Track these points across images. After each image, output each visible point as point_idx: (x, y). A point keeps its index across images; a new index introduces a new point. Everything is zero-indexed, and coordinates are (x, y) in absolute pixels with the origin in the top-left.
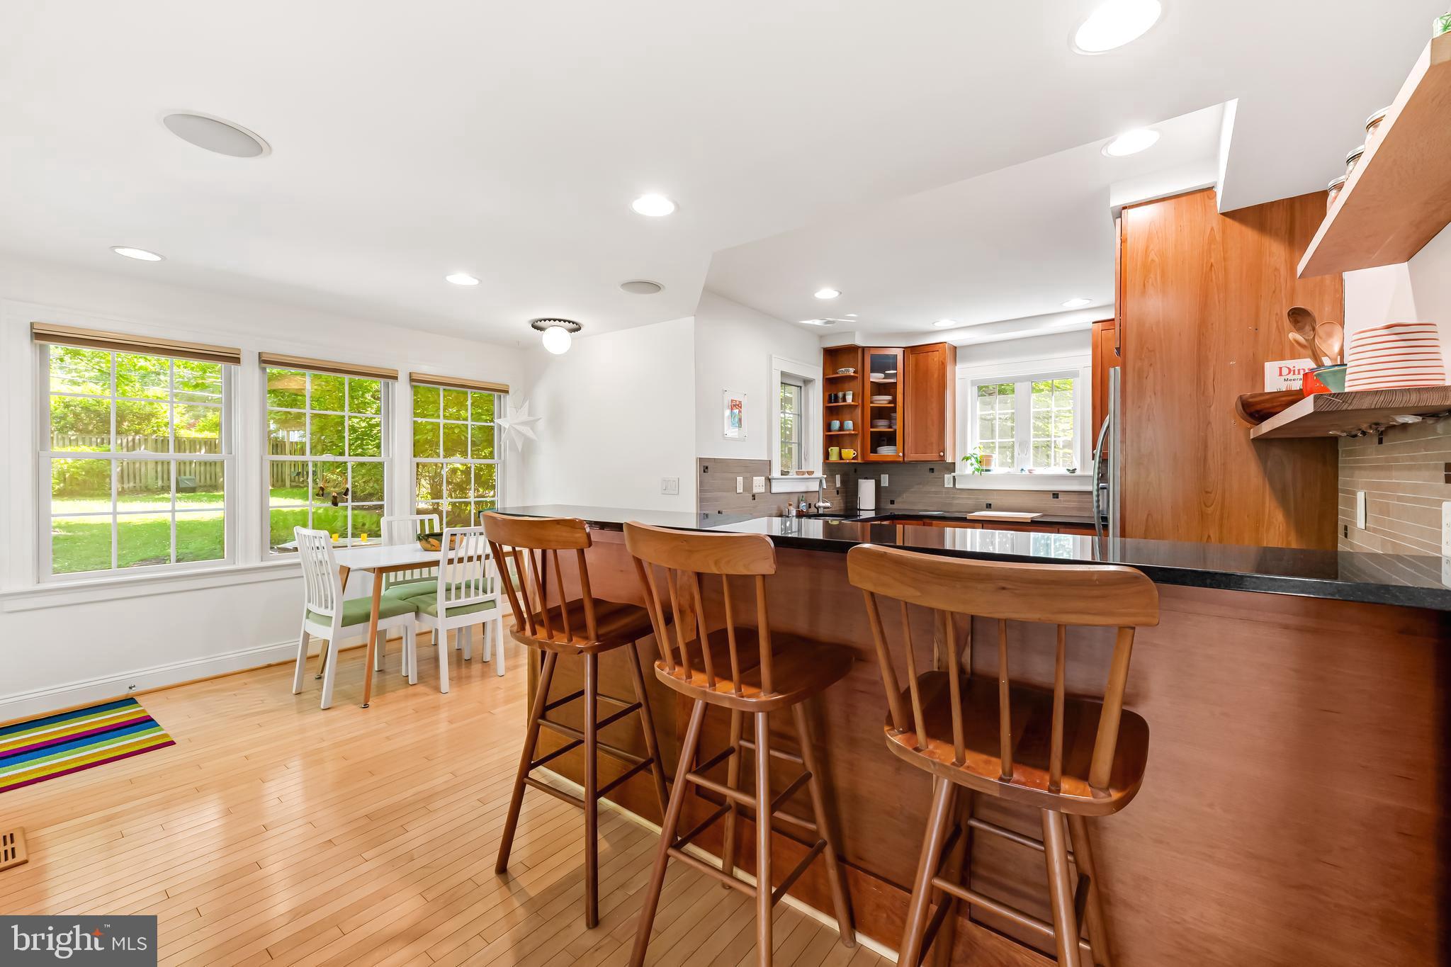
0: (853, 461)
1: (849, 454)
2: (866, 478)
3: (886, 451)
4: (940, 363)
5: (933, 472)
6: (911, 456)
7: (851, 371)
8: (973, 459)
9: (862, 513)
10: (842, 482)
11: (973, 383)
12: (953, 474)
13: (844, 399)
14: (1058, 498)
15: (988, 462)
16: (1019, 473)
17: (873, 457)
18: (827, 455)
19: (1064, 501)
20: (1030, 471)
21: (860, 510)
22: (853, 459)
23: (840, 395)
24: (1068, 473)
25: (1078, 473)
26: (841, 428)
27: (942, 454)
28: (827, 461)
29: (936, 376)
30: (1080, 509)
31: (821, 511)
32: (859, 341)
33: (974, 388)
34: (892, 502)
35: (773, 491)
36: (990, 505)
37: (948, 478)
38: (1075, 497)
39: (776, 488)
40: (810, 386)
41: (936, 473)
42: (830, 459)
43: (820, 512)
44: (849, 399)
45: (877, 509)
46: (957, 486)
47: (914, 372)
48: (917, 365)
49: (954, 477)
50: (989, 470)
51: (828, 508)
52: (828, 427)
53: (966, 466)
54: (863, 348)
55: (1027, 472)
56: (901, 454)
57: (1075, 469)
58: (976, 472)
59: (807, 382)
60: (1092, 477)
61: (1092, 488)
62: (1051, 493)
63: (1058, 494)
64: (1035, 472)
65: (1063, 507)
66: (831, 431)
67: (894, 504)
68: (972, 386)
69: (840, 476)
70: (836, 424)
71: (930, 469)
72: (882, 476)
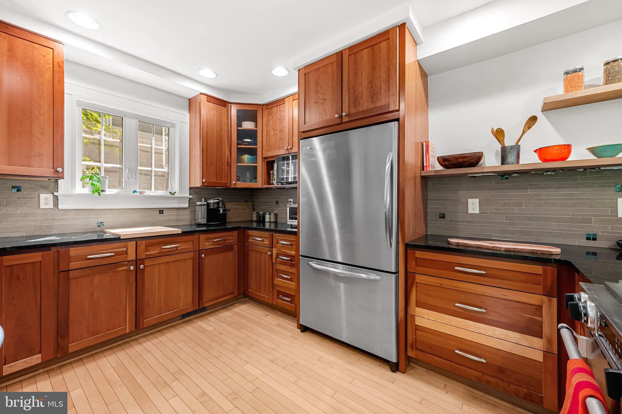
4: (56, 65)
5: (18, 190)
11: (79, 103)
12: (54, 193)
14: (162, 213)
15: (104, 183)
16: (131, 193)
19: (167, 215)
20: (141, 193)
24: (169, 194)
25: (177, 195)
27: (60, 169)
30: (178, 220)
33: (79, 108)
36: (102, 223)
37: (45, 197)
38: (174, 212)
41: (24, 192)
46: (62, 207)
49: (55, 197)
50: (102, 191)
55: (138, 194)
57: (175, 192)
60: (187, 198)
61: (187, 205)
62: (158, 210)
63: (163, 211)
64: (145, 194)
65: (167, 220)
68: (77, 106)
71: (14, 187)
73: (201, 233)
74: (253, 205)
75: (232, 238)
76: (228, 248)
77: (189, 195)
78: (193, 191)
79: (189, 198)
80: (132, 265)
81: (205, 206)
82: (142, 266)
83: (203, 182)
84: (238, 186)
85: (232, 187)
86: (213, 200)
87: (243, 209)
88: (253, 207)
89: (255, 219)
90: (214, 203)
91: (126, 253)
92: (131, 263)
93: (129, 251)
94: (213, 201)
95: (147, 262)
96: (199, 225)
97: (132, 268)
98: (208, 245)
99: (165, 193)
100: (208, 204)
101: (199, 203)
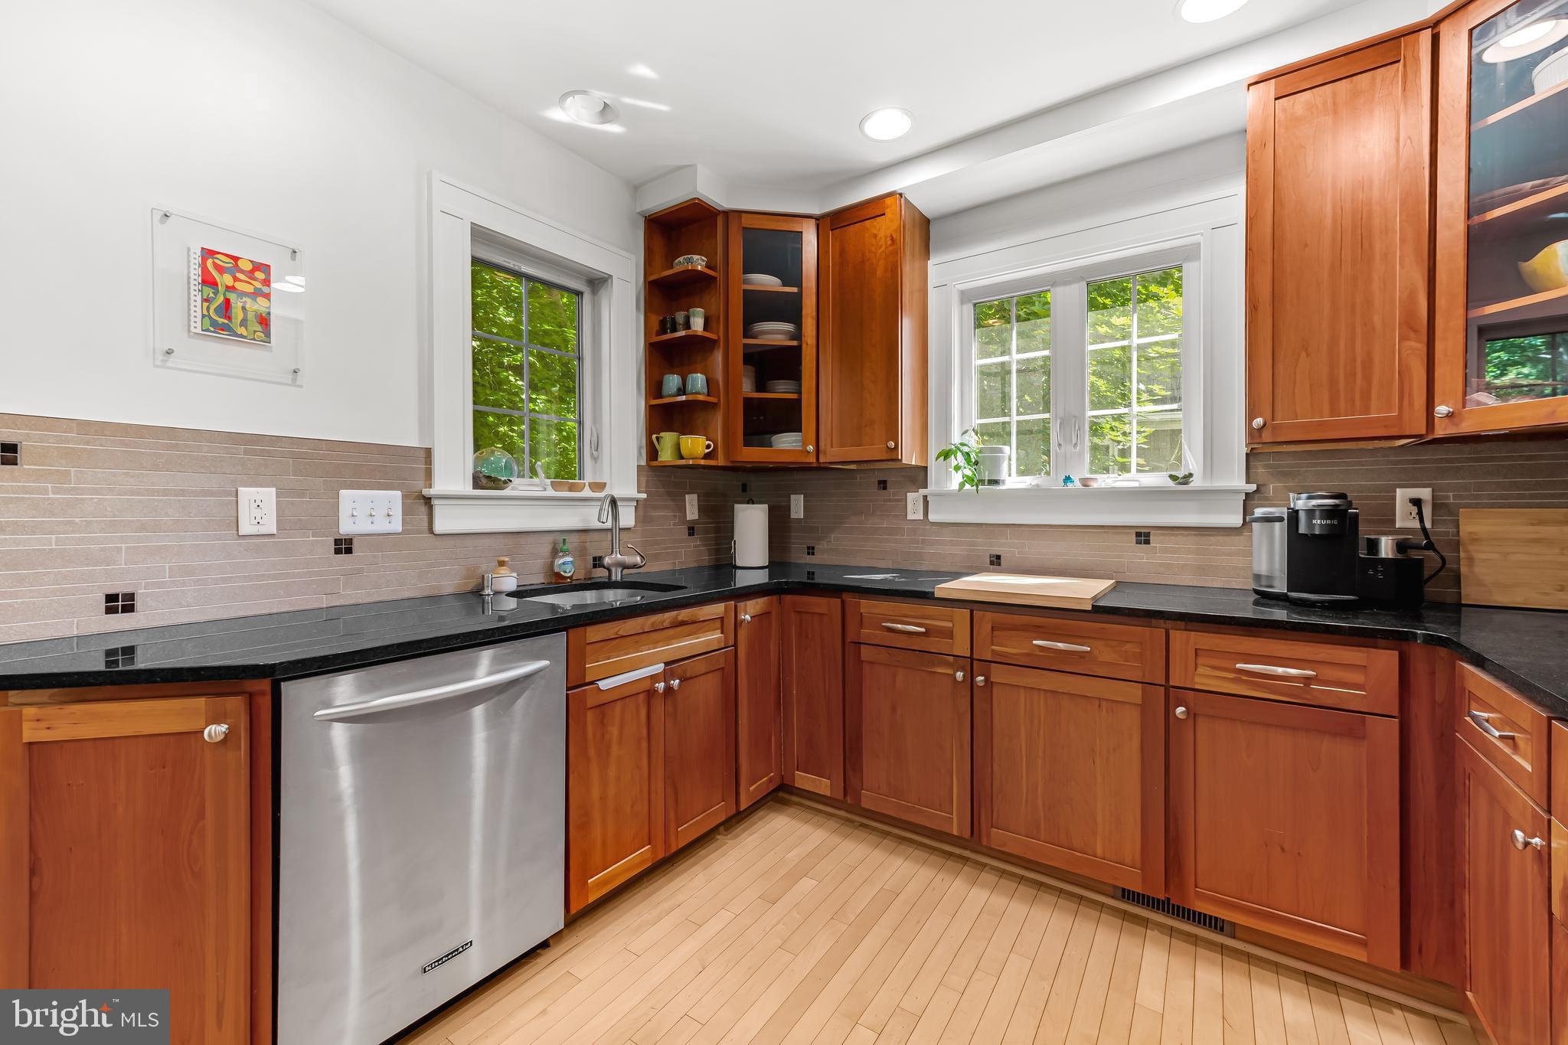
0: (702, 462)
1: (695, 445)
2: (751, 501)
3: (786, 443)
4: (890, 242)
5: (885, 488)
6: (832, 453)
7: (699, 263)
8: (959, 454)
9: (739, 572)
10: (702, 510)
11: (965, 296)
12: (923, 491)
13: (687, 325)
14: (1147, 542)
15: (996, 463)
16: (1060, 485)
17: (753, 454)
18: (653, 453)
19: (1165, 551)
20: (1085, 482)
21: (735, 568)
22: (707, 456)
23: (680, 317)
24: (1171, 483)
25: (1196, 483)
26: (683, 389)
27: (892, 444)
28: (654, 463)
29: (880, 270)
30: (1202, 570)
31: (617, 575)
32: (720, 199)
33: (965, 307)
34: (811, 551)
35: (440, 526)
36: (998, 557)
37: (913, 499)
38: (1189, 542)
39: (446, 521)
40: (603, 294)
41: (890, 490)
42: (660, 459)
43: (613, 578)
44: (698, 324)
45: (777, 563)
46: (932, 517)
47: (838, 269)
48: (842, 252)
49: (925, 497)
50: (996, 482)
51: (634, 566)
52: (654, 387)
53: (948, 475)
54: (727, 214)
55: (1078, 485)
56: (811, 448)
57: (1191, 475)
58: (967, 486)
59: (597, 282)
60: (1236, 492)
61: (1234, 520)
62: (1133, 531)
63: (1148, 535)
64: (1095, 485)
65: (1160, 565)
66: (661, 397)
67: (813, 554)
68: (962, 302)
69: (695, 497)
70: (672, 381)
71: (880, 482)
72: (790, 497)
73: (1181, 624)
75: (1358, 678)
76: (1337, 721)
77: (1247, 482)
78: (1266, 466)
79: (1247, 494)
80: (962, 669)
81: (1277, 525)
82: (982, 681)
83: (1256, 433)
84: (1467, 426)
85: (1440, 432)
86: (1310, 498)
90: (1310, 512)
91: (949, 634)
92: (961, 661)
93: (957, 633)
94: (1305, 505)
95: (999, 674)
96: (1265, 598)
97: (959, 675)
98: (1206, 678)
99: (1157, 479)
100: (1294, 515)
101: (1259, 512)
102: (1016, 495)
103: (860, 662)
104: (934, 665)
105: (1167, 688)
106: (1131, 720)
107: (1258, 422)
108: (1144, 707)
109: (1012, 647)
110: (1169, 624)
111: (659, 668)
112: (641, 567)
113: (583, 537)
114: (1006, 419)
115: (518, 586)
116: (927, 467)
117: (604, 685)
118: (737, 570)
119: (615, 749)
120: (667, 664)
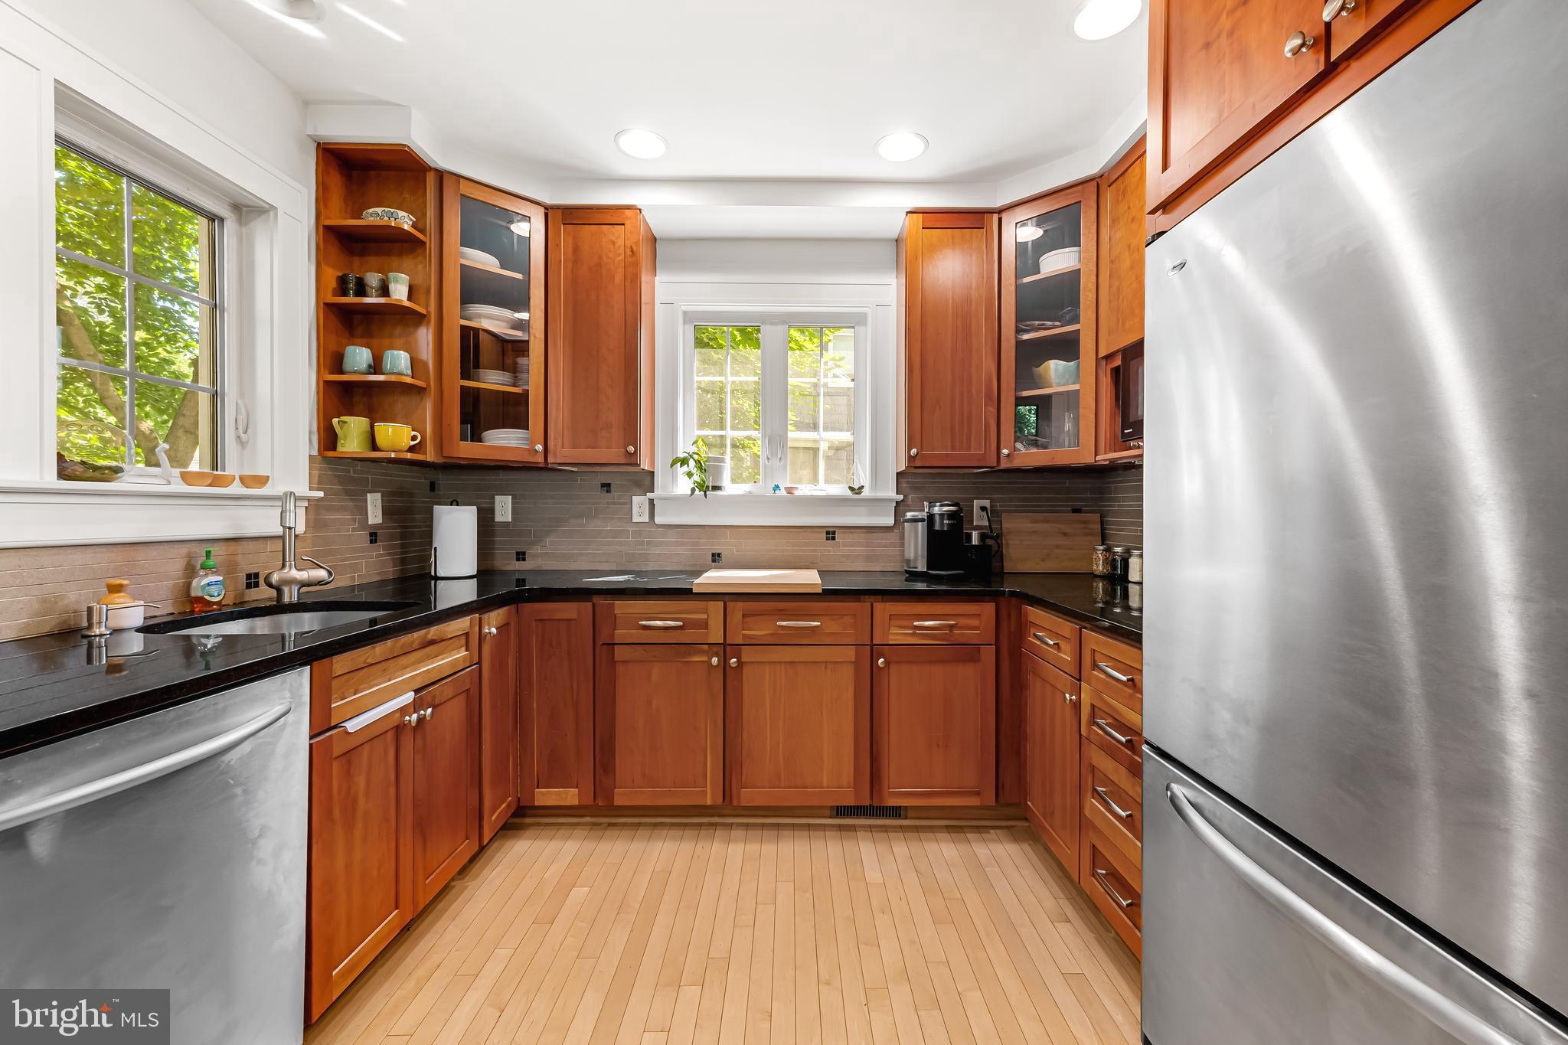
0: (409, 456)
1: (396, 436)
2: (455, 502)
3: (504, 440)
4: (629, 253)
5: (608, 491)
6: (562, 453)
7: (404, 220)
8: (692, 463)
9: (441, 584)
10: (387, 512)
11: (687, 317)
12: (650, 495)
13: (384, 291)
14: (834, 538)
15: (718, 472)
16: (770, 493)
17: (467, 450)
18: (329, 439)
19: (845, 545)
20: (789, 490)
21: (437, 578)
22: (411, 449)
23: (373, 279)
24: (849, 493)
25: (866, 493)
26: (376, 367)
27: (631, 449)
28: (331, 454)
29: (618, 278)
30: (869, 558)
31: (290, 595)
32: (434, 153)
33: (687, 326)
34: (521, 556)
36: (719, 555)
37: (639, 502)
38: (860, 537)
40: (258, 226)
41: (615, 493)
42: (340, 449)
43: (286, 599)
44: (399, 292)
45: (485, 575)
46: (659, 520)
47: (570, 266)
48: (576, 250)
49: (651, 501)
50: (716, 488)
51: (319, 583)
52: (332, 360)
53: (674, 478)
54: (441, 175)
55: (782, 492)
56: (539, 447)
57: (863, 487)
58: (697, 492)
59: (247, 210)
60: (890, 500)
61: (890, 521)
62: (824, 530)
63: (834, 533)
64: (797, 493)
65: (842, 556)
66: (342, 372)
67: (524, 559)
68: (685, 322)
69: (378, 496)
70: (359, 357)
71: (603, 485)
72: (494, 498)
73: (879, 597)
74: (1102, 523)
75: (975, 622)
76: (966, 652)
77: (897, 494)
78: (908, 483)
79: (897, 502)
80: (717, 655)
81: (920, 524)
82: (735, 662)
83: (911, 459)
84: (1017, 463)
85: (1004, 465)
86: (941, 506)
87: (1065, 534)
88: (1103, 529)
89: (1100, 568)
90: (942, 515)
91: (704, 625)
92: (715, 649)
93: (711, 623)
94: (940, 510)
95: (748, 655)
96: (913, 576)
97: (715, 660)
98: (897, 635)
99: (839, 490)
100: (931, 517)
101: (909, 515)
102: (734, 500)
103: (613, 662)
104: (690, 655)
105: (872, 645)
106: (847, 674)
107: (914, 451)
108: (856, 664)
109: (759, 631)
110: (873, 597)
111: (409, 697)
112: (328, 583)
113: (233, 547)
114: (722, 433)
115: (145, 618)
116: (653, 472)
117: (352, 726)
118: (438, 582)
119: (361, 801)
120: (417, 691)
